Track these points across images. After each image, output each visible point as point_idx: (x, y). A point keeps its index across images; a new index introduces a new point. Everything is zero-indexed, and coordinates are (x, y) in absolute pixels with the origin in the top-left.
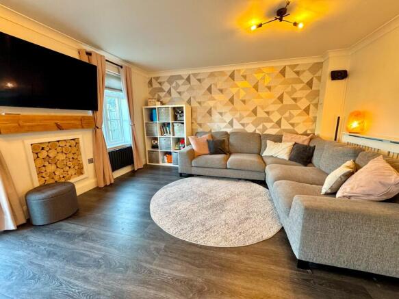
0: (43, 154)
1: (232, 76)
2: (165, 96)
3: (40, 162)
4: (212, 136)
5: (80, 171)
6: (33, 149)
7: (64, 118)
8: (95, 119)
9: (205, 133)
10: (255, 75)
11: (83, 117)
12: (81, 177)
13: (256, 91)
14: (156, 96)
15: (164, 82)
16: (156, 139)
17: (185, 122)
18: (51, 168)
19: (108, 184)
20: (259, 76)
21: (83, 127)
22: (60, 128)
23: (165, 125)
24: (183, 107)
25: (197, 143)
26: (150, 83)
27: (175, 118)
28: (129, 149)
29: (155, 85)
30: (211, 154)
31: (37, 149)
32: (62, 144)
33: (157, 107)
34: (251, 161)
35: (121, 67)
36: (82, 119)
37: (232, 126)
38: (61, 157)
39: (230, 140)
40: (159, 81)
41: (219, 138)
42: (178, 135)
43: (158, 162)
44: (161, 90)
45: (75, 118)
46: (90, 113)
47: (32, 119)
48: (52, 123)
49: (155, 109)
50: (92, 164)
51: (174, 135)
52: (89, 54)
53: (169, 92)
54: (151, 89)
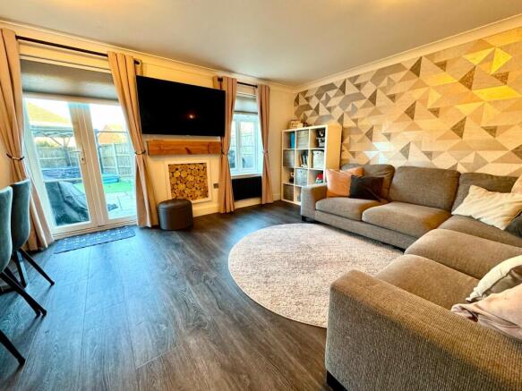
0: (177, 174)
1: (416, 69)
2: (312, 115)
3: (174, 180)
4: (363, 171)
5: (205, 194)
6: (170, 169)
7: (193, 144)
8: (222, 144)
9: (354, 166)
10: (469, 57)
11: (211, 143)
12: (206, 199)
13: (467, 90)
14: (302, 117)
15: (312, 97)
16: (292, 170)
17: (325, 149)
18: (182, 187)
19: (228, 211)
20: (477, 58)
21: (209, 153)
22: (189, 152)
23: (304, 153)
24: (324, 129)
25: (335, 179)
26: (297, 100)
27: (317, 144)
28: (259, 179)
29: (303, 102)
30: (352, 196)
31: (173, 169)
32: (192, 167)
33: (295, 130)
34: (406, 217)
35: (256, 86)
36: (209, 145)
37: (407, 157)
38: (191, 178)
39: (394, 180)
40: (307, 96)
41: (374, 174)
42: (317, 167)
43: (292, 199)
44: (308, 107)
45: (203, 144)
46: (218, 139)
47: (169, 144)
48: (183, 148)
49: (294, 132)
50: (217, 190)
51: (312, 166)
52: (220, 80)
53: (317, 109)
54: (296, 108)
